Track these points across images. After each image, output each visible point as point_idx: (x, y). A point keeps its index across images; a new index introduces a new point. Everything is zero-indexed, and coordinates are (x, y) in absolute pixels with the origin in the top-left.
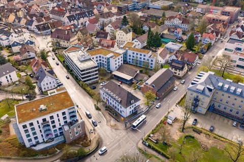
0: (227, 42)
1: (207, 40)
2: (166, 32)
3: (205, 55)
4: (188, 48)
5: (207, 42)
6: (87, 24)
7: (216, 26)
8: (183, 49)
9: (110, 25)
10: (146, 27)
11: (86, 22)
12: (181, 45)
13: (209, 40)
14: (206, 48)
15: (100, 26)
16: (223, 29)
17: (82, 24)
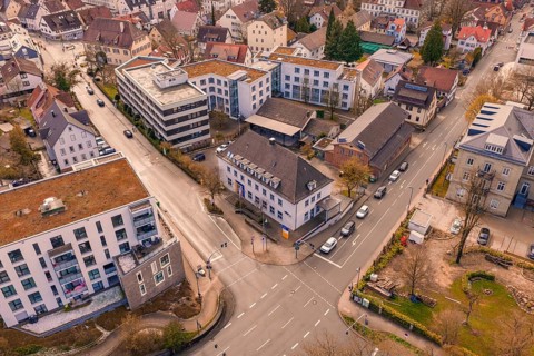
0: (526, 41)
1: (471, 42)
2: (366, 27)
3: (470, 77)
4: (426, 62)
5: (469, 48)
6: (172, 14)
7: (486, 12)
8: (414, 64)
9: (230, 12)
10: (318, 16)
11: (169, 11)
12: (409, 56)
13: (475, 42)
14: (471, 60)
15: (205, 18)
16: (503, 19)
17: (161, 15)
